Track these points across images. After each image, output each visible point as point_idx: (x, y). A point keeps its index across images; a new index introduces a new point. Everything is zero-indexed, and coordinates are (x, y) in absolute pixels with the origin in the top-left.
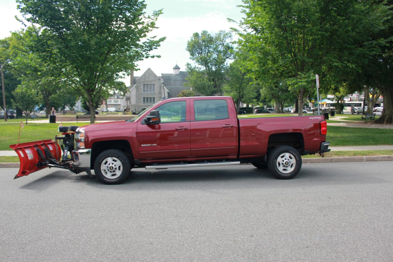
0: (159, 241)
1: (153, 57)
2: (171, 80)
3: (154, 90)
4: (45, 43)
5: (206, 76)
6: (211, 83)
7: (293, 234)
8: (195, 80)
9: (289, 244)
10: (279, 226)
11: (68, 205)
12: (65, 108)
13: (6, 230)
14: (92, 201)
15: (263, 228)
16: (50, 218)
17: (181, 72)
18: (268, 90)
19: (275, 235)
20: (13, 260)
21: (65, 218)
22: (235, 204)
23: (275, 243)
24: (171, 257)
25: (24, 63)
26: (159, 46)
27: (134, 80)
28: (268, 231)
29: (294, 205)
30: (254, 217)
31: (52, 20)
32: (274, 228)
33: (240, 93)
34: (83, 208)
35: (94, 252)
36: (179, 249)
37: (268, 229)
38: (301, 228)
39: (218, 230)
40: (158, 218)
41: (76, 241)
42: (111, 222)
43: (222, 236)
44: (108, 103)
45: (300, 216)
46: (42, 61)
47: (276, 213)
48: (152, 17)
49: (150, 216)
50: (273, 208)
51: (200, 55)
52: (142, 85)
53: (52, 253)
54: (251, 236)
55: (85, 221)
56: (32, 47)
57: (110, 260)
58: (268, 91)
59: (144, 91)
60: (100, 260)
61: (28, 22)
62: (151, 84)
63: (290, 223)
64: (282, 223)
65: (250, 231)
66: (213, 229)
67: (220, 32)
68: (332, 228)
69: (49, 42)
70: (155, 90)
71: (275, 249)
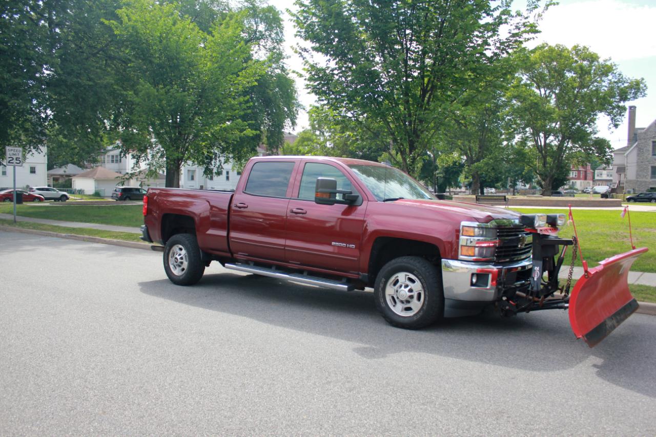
44: (596, 178)
52: (651, 144)
59: (654, 155)
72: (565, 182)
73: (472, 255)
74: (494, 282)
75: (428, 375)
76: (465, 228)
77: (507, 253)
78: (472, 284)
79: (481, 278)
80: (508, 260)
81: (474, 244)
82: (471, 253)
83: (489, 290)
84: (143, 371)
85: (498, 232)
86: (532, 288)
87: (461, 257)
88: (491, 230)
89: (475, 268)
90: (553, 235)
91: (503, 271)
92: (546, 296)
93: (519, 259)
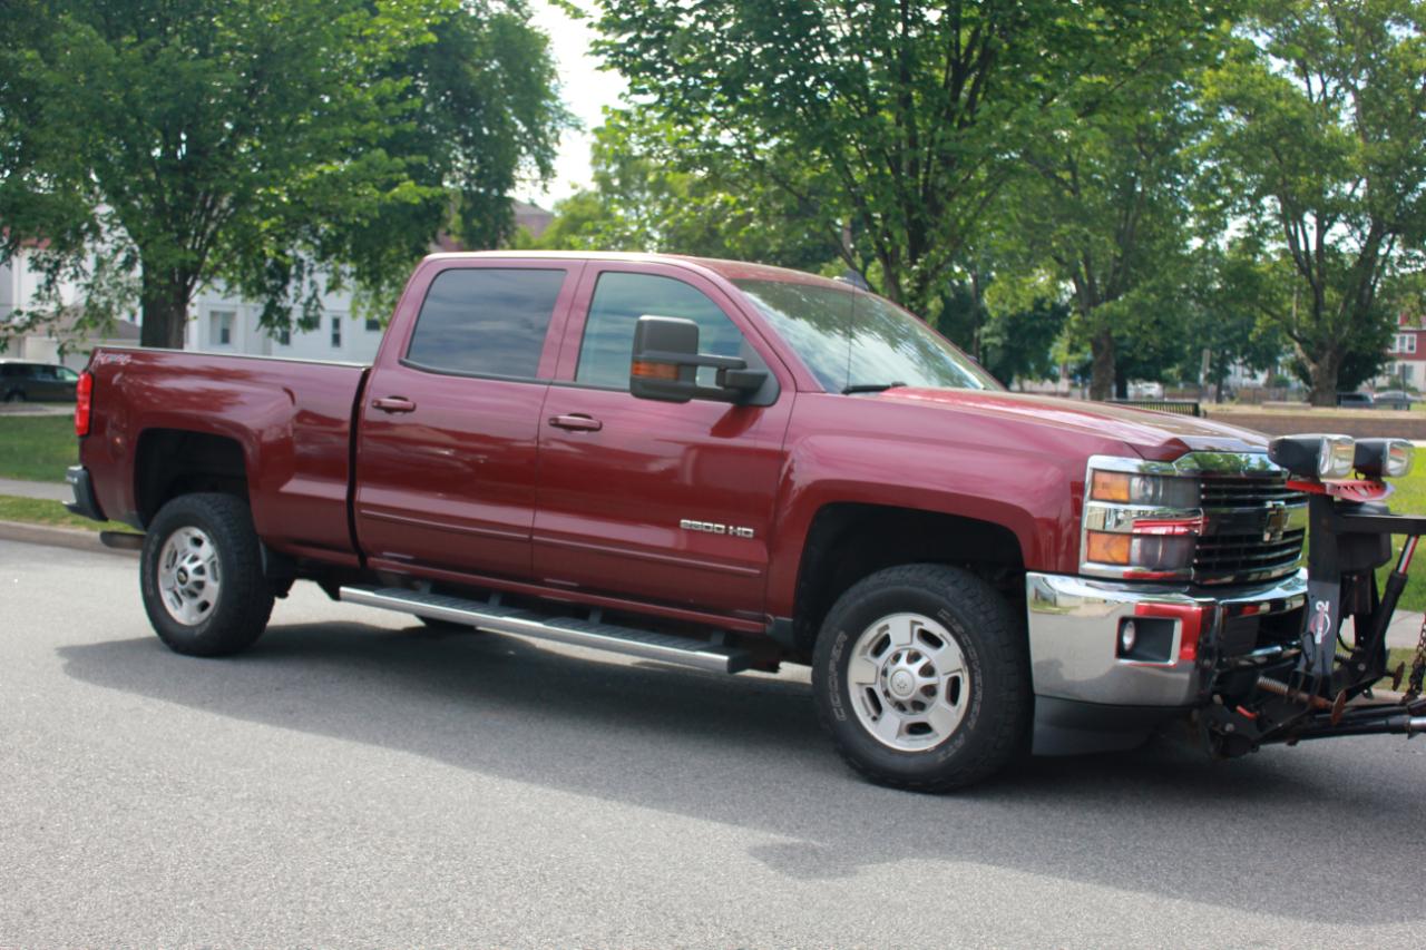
72: (1379, 367)
73: (1124, 560)
74: (1190, 649)
75: (990, 929)
76: (1103, 478)
77: (1228, 559)
78: (1122, 652)
79: (1147, 632)
80: (1229, 579)
81: (1127, 527)
82: (1117, 554)
83: (1175, 671)
84: (79, 917)
85: (1204, 491)
86: (1309, 666)
87: (1086, 567)
88: (1179, 485)
89: (1131, 601)
90: (1372, 503)
91: (1219, 613)
92: (1350, 695)
93: (1265, 576)
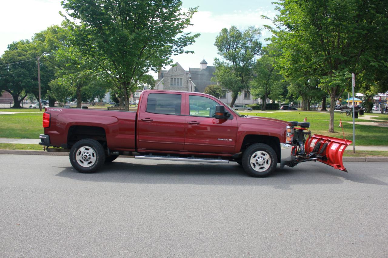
0: (208, 231)
1: (187, 52)
2: (198, 74)
3: (181, 84)
4: (85, 37)
5: (234, 72)
6: (239, 78)
7: (337, 230)
8: (222, 75)
9: (334, 240)
10: (322, 222)
11: (115, 193)
12: (95, 99)
13: (63, 214)
14: (137, 190)
15: (307, 224)
16: (101, 205)
17: (208, 67)
18: (296, 86)
19: (320, 230)
20: (76, 241)
21: (115, 205)
22: (275, 199)
23: (321, 238)
24: (222, 246)
25: (65, 56)
26: (194, 42)
27: (162, 74)
28: (312, 226)
29: (334, 202)
30: (295, 212)
31: (93, 15)
32: (317, 223)
33: (266, 89)
34: (129, 197)
35: (148, 239)
36: (228, 239)
37: (312, 224)
38: (344, 225)
39: (263, 223)
40: (203, 209)
41: (129, 228)
42: (159, 211)
43: (268, 229)
44: (136, 96)
45: (341, 214)
46: (82, 54)
47: (317, 209)
48: (188, 14)
49: (196, 207)
50: (314, 204)
51: (228, 51)
52: (170, 79)
53: (109, 237)
54: (296, 230)
55: (134, 209)
56: (74, 41)
57: (164, 247)
58: (296, 88)
59: (172, 85)
60: (155, 246)
61: (70, 17)
62: (179, 78)
63: (333, 220)
64: (324, 219)
65: (294, 225)
66: (258, 222)
67: (250, 28)
68: (376, 227)
69: (89, 37)
70: (183, 84)
71: (321, 244)
76: (288, 129)
78: (292, 154)
81: (290, 136)
82: (289, 140)
83: (295, 155)
87: (287, 142)
